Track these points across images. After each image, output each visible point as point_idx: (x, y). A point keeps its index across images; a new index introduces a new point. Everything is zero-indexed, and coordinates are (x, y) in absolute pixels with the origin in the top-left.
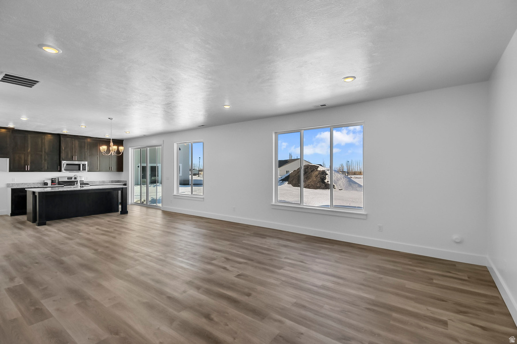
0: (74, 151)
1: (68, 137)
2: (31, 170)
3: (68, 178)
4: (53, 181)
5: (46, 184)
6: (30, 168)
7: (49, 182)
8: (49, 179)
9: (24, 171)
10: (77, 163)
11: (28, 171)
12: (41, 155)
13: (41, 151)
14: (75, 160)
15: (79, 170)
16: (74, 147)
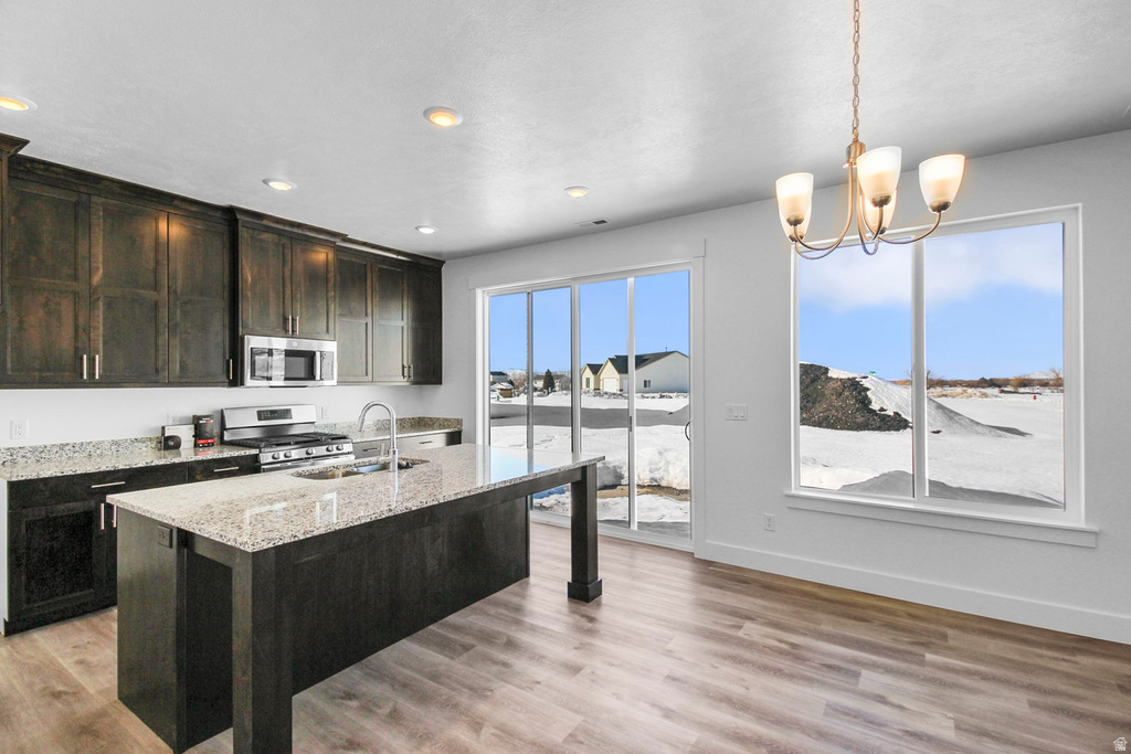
0: (288, 292)
1: (268, 229)
2: (110, 381)
3: (261, 415)
5: (169, 443)
6: (104, 369)
7: (186, 434)
8: (182, 422)
9: (76, 382)
10: (300, 344)
11: (92, 383)
12: (156, 305)
13: (156, 287)
14: (294, 335)
15: (310, 376)
16: (287, 273)
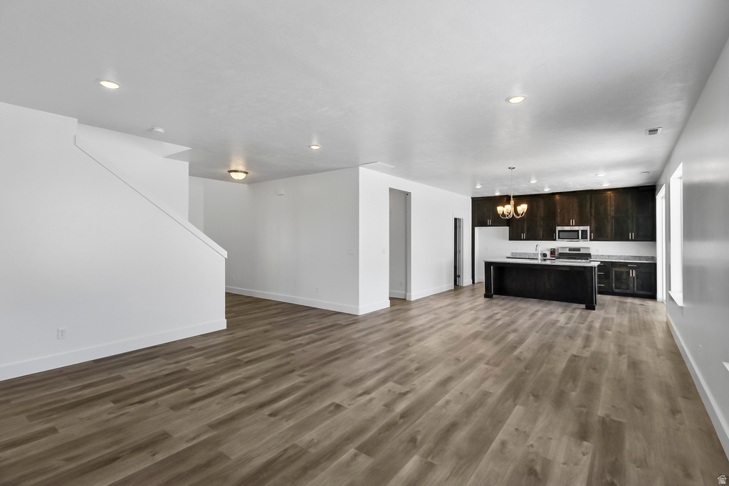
0: (571, 212)
2: (527, 239)
3: (570, 250)
4: (553, 252)
5: (545, 255)
6: (526, 236)
7: (548, 254)
10: (576, 228)
12: (537, 222)
14: (573, 226)
15: (578, 238)
16: (571, 207)
